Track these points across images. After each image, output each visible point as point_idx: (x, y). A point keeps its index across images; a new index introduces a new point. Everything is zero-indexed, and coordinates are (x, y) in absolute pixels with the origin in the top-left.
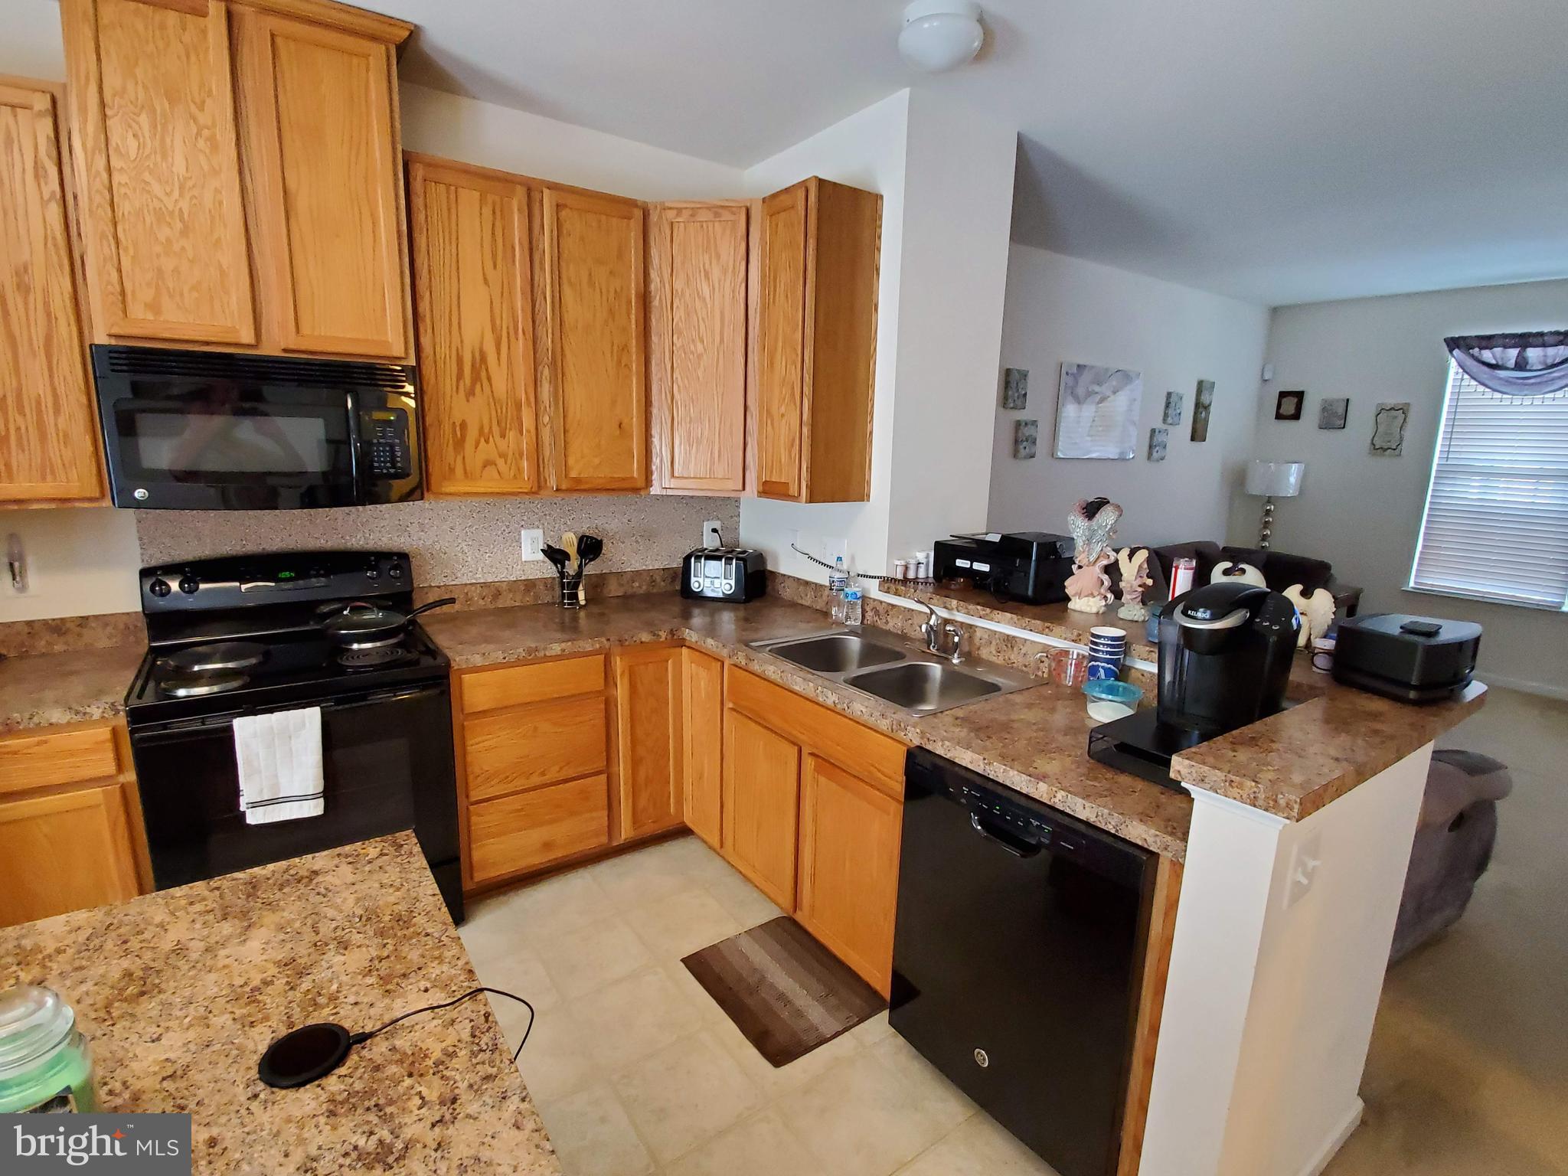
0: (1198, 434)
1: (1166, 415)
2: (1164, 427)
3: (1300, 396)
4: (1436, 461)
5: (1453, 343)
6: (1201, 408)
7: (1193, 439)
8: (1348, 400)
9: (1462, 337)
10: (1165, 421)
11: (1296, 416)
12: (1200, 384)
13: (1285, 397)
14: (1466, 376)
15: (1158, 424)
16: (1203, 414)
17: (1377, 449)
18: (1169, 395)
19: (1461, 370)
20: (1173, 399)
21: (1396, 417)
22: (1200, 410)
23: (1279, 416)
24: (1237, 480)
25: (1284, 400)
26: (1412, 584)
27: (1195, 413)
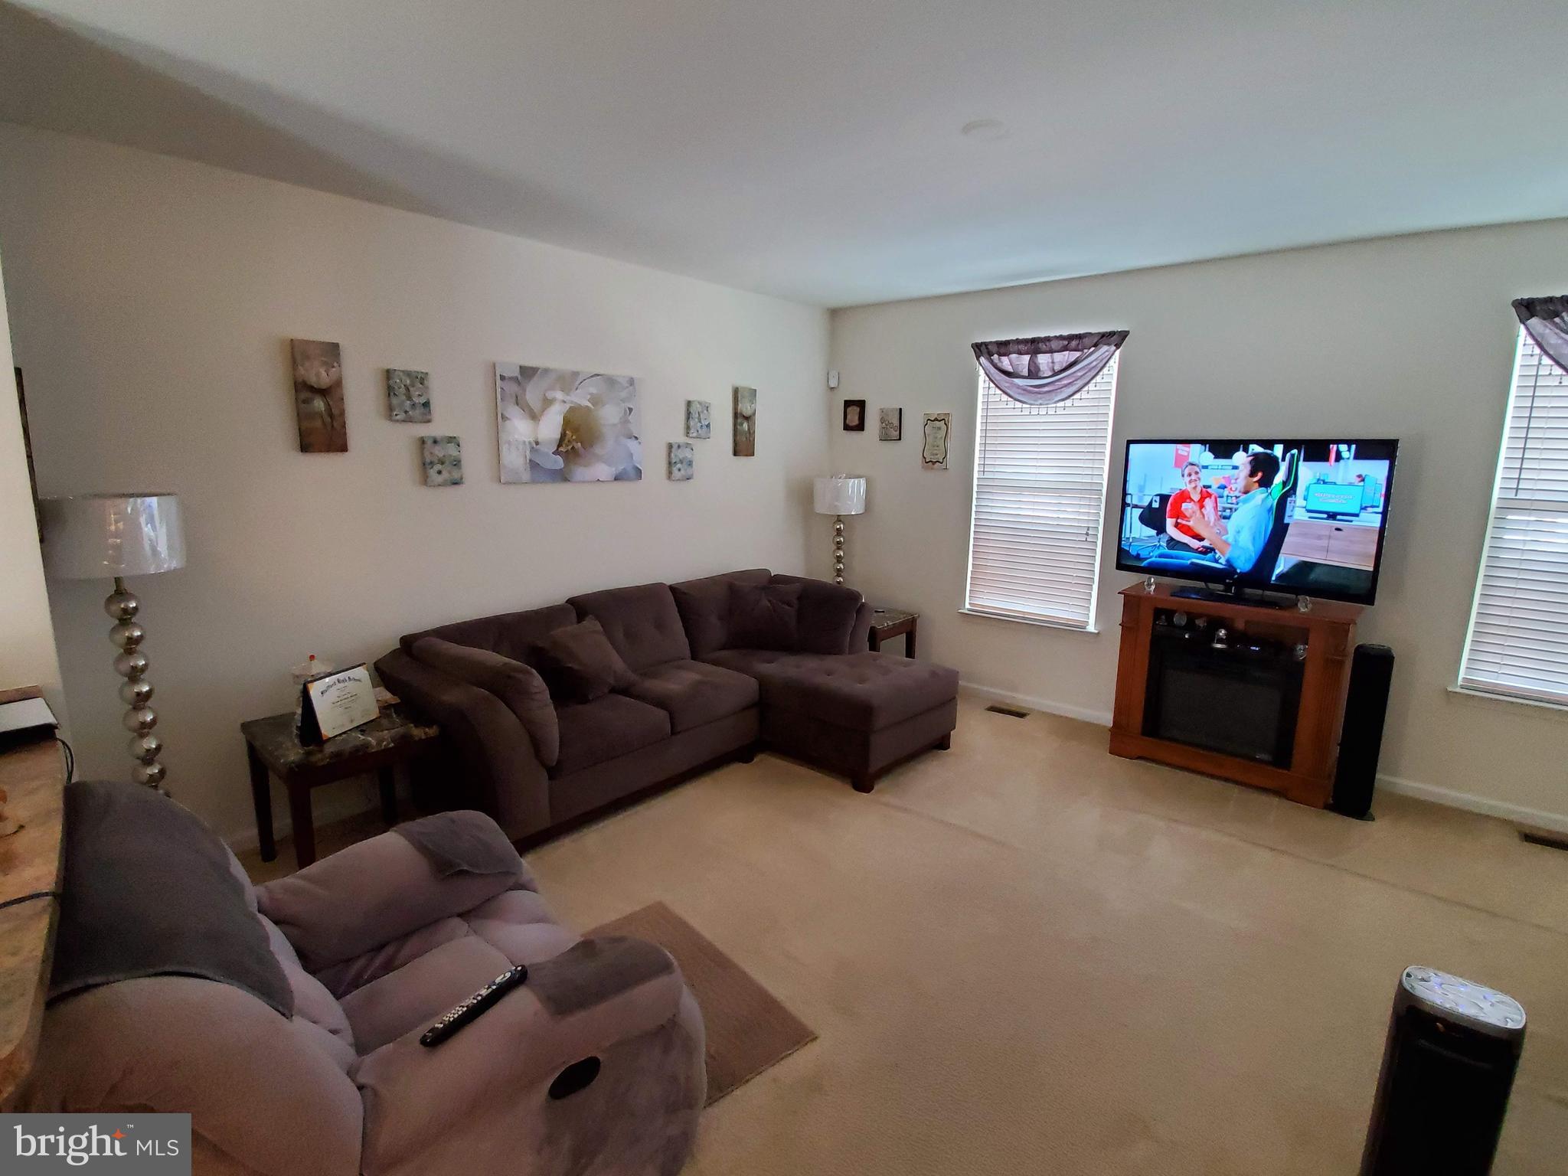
0: (743, 446)
1: (688, 428)
2: (690, 441)
3: (861, 404)
4: (976, 475)
5: (981, 349)
6: (742, 421)
7: (735, 453)
8: (901, 409)
9: (985, 343)
10: (687, 434)
11: (860, 427)
12: (736, 392)
13: (849, 406)
14: (992, 385)
15: (679, 438)
16: (745, 426)
17: (930, 463)
18: (689, 403)
19: (987, 379)
20: (694, 409)
21: (939, 428)
22: (739, 421)
23: (847, 428)
24: (803, 496)
25: (849, 409)
26: (967, 606)
27: (735, 425)
